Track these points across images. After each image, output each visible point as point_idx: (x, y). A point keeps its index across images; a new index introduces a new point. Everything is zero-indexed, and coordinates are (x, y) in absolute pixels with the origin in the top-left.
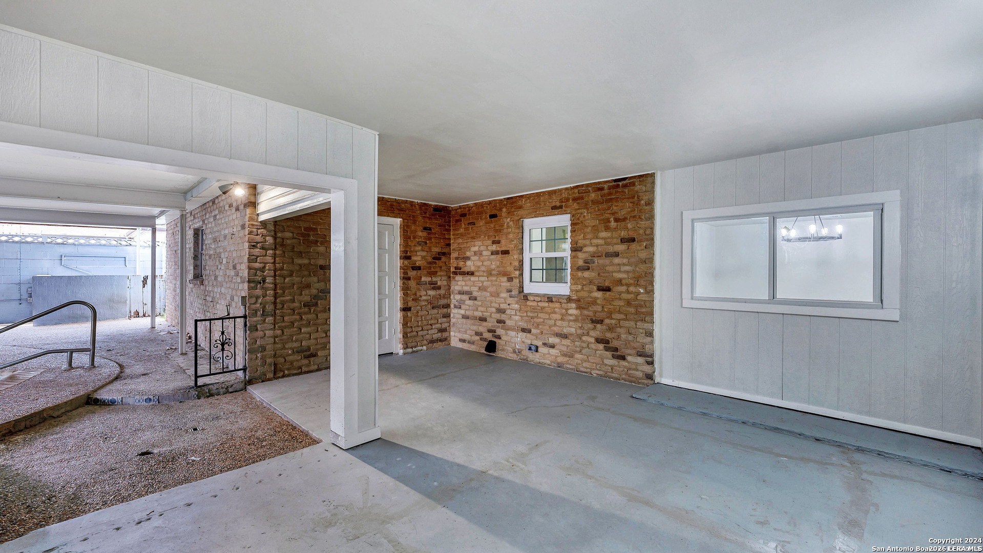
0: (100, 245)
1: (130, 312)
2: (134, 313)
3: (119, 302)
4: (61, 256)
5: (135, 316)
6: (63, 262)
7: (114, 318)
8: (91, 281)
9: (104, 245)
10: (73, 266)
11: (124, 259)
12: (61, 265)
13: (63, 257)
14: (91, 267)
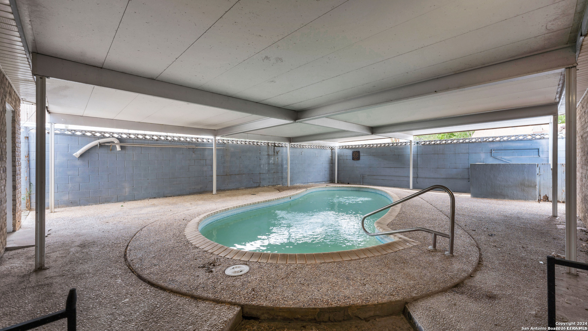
0: (518, 140)
1: (540, 195)
2: (544, 197)
3: (529, 186)
4: (491, 150)
5: (545, 200)
6: (492, 154)
7: (526, 199)
8: (507, 168)
9: (521, 140)
10: (499, 157)
11: (537, 150)
12: (491, 156)
13: (493, 150)
14: (511, 157)
